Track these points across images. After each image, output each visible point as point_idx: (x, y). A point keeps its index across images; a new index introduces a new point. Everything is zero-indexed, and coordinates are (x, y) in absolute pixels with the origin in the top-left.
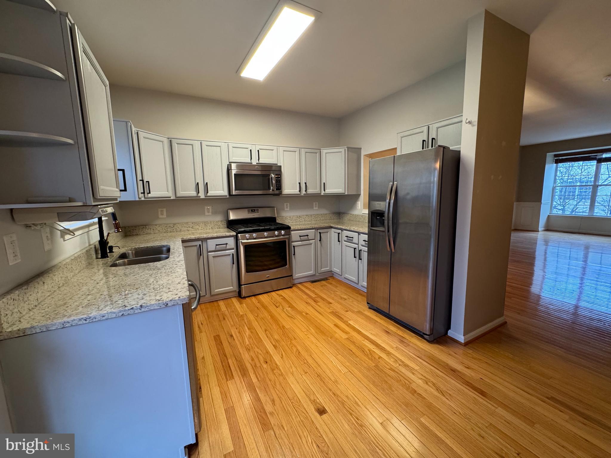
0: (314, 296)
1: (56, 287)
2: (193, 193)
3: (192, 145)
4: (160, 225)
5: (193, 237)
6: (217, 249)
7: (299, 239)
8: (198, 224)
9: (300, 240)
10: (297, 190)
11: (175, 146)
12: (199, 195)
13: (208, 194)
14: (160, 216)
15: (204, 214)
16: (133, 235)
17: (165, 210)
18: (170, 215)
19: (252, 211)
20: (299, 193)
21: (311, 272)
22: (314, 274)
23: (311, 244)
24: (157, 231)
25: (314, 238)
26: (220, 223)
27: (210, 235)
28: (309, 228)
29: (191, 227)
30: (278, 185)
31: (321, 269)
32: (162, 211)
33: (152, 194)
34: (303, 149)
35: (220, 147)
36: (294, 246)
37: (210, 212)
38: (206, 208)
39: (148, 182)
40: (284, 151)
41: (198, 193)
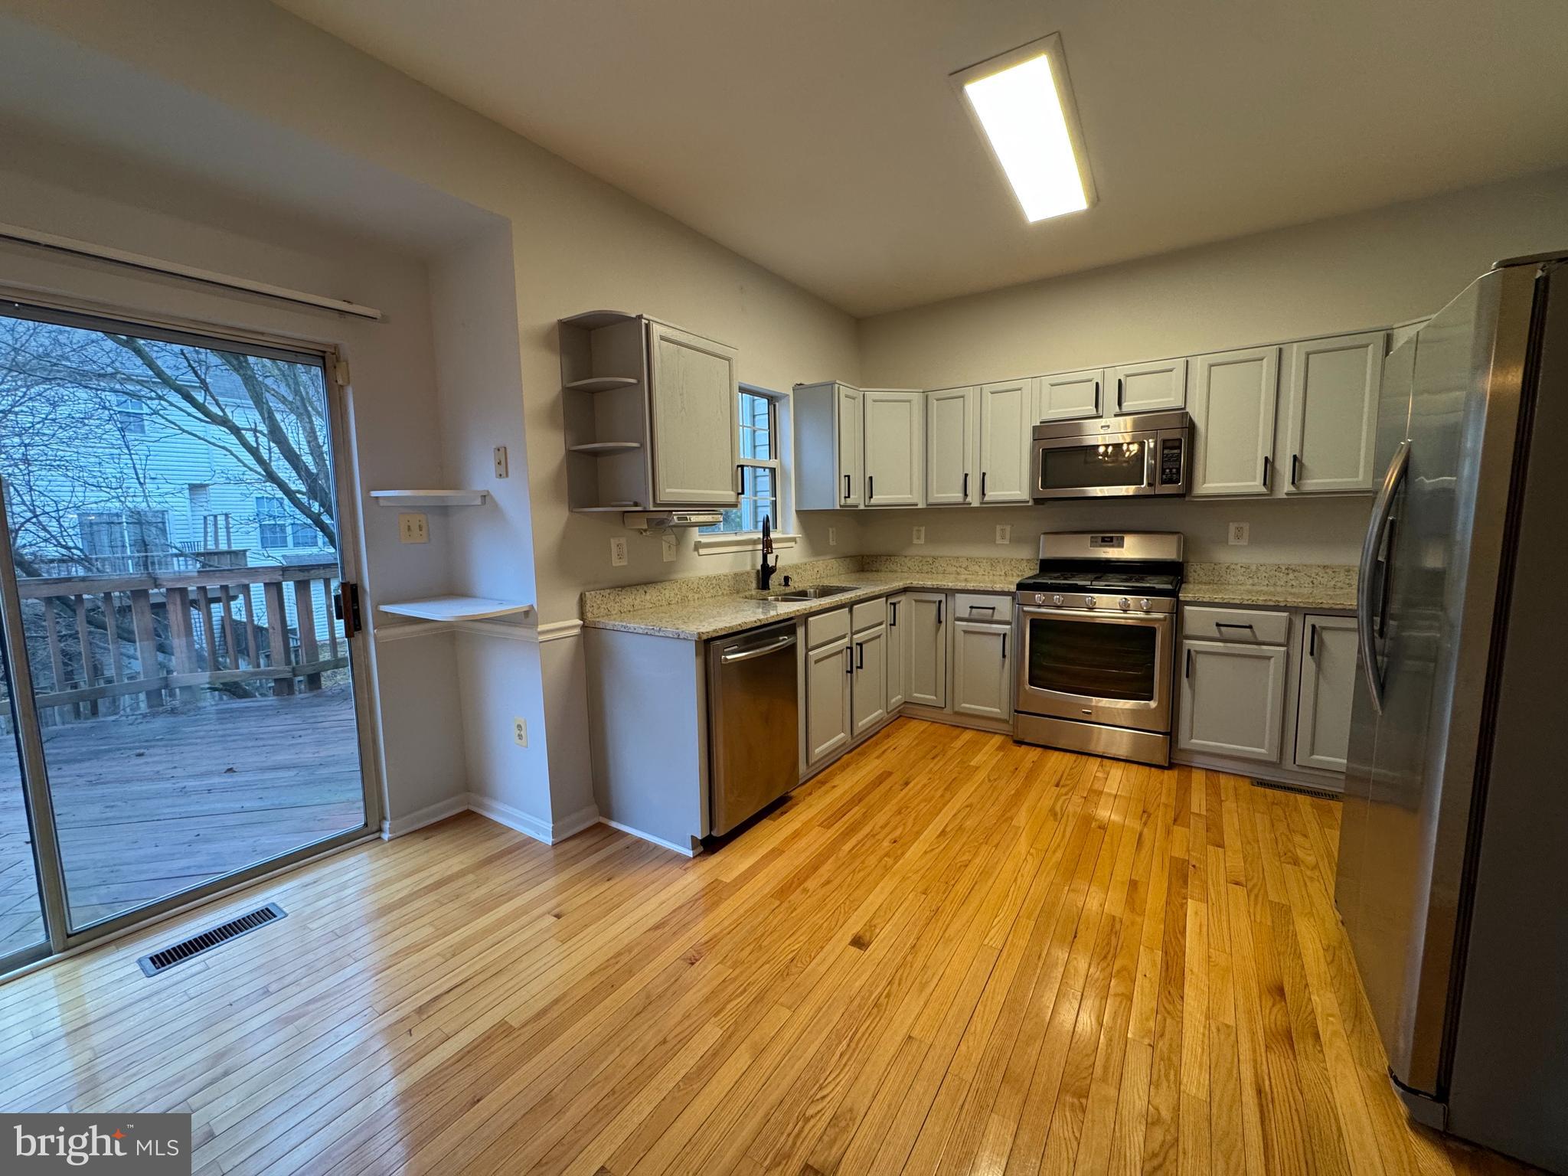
2: (957, 496)
3: (963, 397)
4: (912, 557)
5: (929, 583)
6: (972, 617)
7: (1214, 632)
8: (975, 561)
9: (1217, 635)
10: (1254, 480)
11: (934, 404)
12: (969, 499)
13: (987, 499)
14: (915, 541)
15: (994, 541)
16: (872, 571)
17: (923, 529)
18: (931, 540)
19: (1103, 540)
20: (1263, 490)
21: (1261, 751)
22: (1274, 758)
23: (1269, 658)
24: (906, 569)
25: (1282, 640)
26: (1025, 564)
27: (961, 585)
28: (1260, 603)
29: (964, 566)
30: (1171, 470)
31: (1312, 754)
32: (919, 531)
33: (878, 499)
34: (1295, 345)
35: (1020, 389)
36: (1193, 653)
37: (1008, 537)
38: (998, 528)
39: (871, 478)
40: (1211, 366)
41: (966, 495)
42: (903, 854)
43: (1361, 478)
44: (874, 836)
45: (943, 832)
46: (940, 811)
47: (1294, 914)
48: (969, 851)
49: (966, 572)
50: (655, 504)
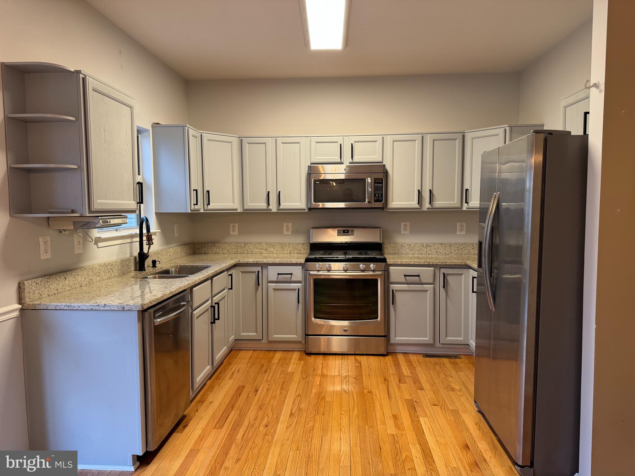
0: (406, 374)
1: (78, 286)
2: (263, 205)
3: (265, 143)
4: (231, 243)
5: (251, 260)
6: (279, 280)
7: (403, 279)
8: (272, 245)
9: (404, 281)
10: (414, 201)
11: (246, 147)
12: (270, 207)
13: (281, 207)
14: (232, 233)
15: (282, 233)
16: (202, 253)
17: (237, 225)
18: (241, 232)
19: (344, 232)
20: (417, 206)
21: (427, 339)
22: (432, 342)
23: (427, 291)
24: (226, 251)
25: (432, 281)
26: (301, 246)
27: (271, 261)
28: (422, 263)
29: (264, 248)
30: (378, 194)
31: (446, 337)
32: (234, 226)
33: (212, 206)
34: (428, 135)
35: (299, 143)
36: (394, 291)
37: (290, 230)
38: (285, 224)
39: (208, 192)
40: (394, 141)
41: (269, 204)
42: (275, 432)
43: (456, 202)
44: (252, 426)
45: (292, 414)
46: (284, 402)
47: (461, 413)
48: (311, 421)
49: (266, 252)
50: (90, 211)
